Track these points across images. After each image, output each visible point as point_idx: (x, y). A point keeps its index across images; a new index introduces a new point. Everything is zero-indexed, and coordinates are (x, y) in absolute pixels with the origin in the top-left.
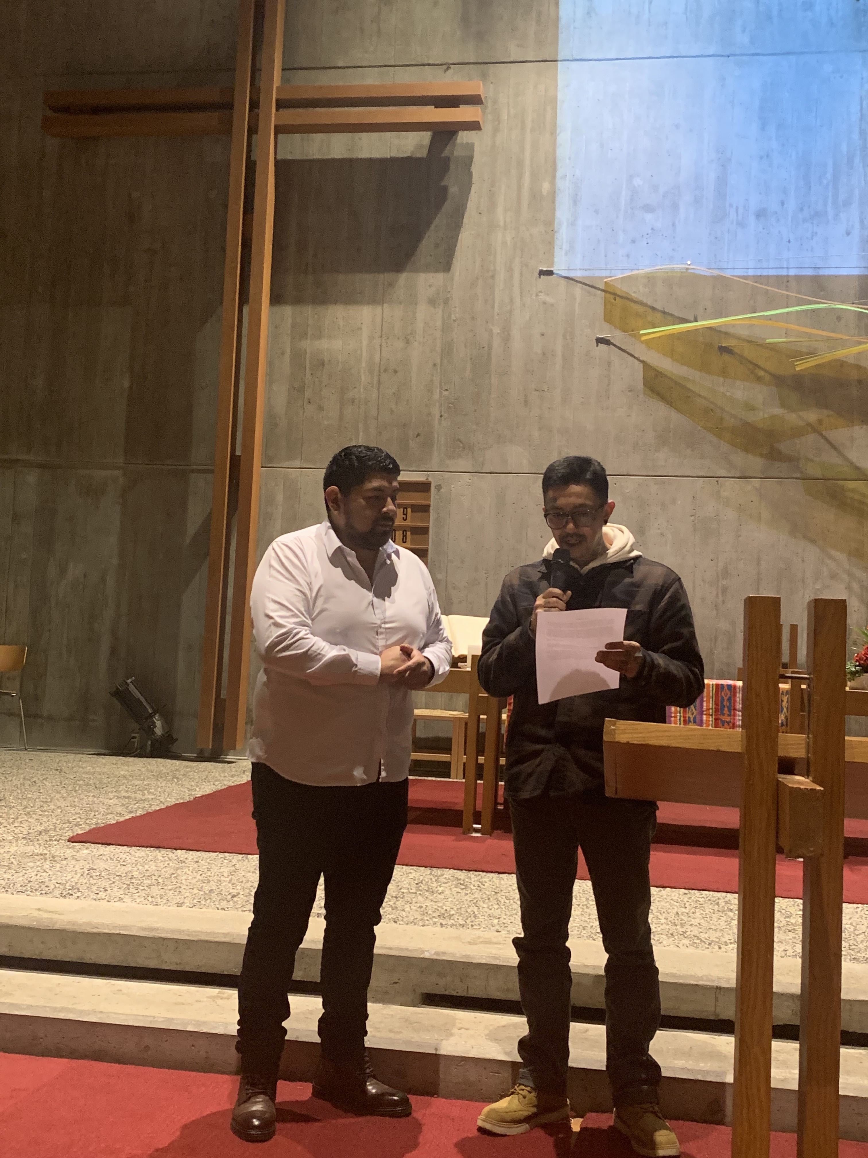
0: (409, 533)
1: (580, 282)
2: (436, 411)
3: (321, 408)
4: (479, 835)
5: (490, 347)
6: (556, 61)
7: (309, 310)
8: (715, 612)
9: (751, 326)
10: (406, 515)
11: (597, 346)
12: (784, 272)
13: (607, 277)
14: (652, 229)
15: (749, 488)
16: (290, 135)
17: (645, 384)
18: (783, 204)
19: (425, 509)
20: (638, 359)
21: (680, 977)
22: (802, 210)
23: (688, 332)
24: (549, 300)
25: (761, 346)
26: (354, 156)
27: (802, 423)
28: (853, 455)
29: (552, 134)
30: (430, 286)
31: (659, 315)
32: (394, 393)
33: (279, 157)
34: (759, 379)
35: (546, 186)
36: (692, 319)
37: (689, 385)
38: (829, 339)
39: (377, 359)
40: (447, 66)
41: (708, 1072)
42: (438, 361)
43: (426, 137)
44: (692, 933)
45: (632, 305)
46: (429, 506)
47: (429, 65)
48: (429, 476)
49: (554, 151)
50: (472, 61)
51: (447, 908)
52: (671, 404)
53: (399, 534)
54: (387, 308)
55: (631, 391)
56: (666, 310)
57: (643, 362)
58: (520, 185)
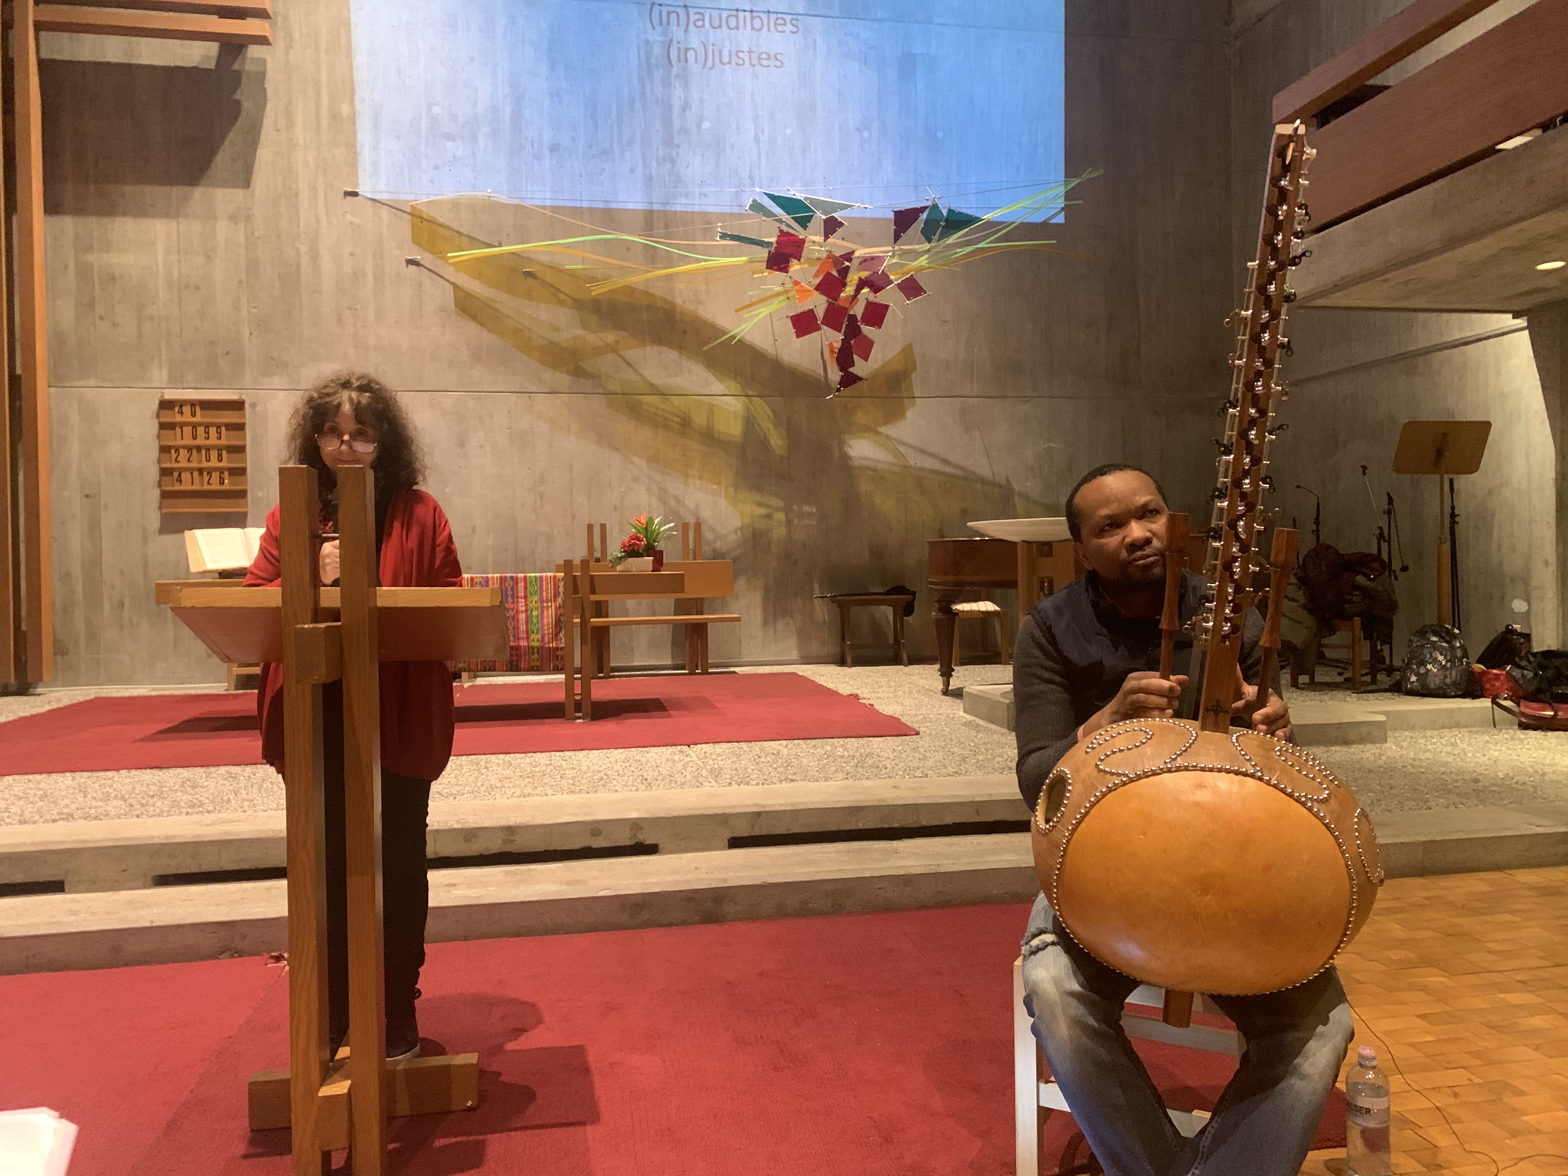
0: (224, 453)
1: (388, 205)
2: (246, 331)
3: (115, 325)
5: (299, 267)
7: (92, 222)
8: (533, 516)
9: (551, 253)
10: (220, 433)
11: (408, 267)
12: (578, 204)
13: (412, 201)
14: (454, 157)
15: (558, 402)
16: (53, 33)
17: (455, 305)
18: (573, 140)
19: (241, 427)
20: (448, 281)
22: (591, 147)
23: (493, 256)
24: (357, 220)
25: (562, 271)
26: (133, 61)
27: (601, 344)
28: (646, 372)
29: (347, 57)
30: (229, 202)
31: (466, 239)
32: (198, 311)
33: (42, 56)
34: (561, 303)
35: (345, 109)
36: (497, 244)
37: (499, 307)
38: (621, 267)
39: (176, 274)
42: (244, 277)
43: (213, 48)
45: (440, 229)
46: (244, 424)
48: (242, 394)
49: (351, 73)
51: (203, 799)
52: (481, 324)
53: (214, 454)
54: (183, 224)
55: (442, 311)
56: (472, 235)
57: (453, 284)
58: (318, 105)
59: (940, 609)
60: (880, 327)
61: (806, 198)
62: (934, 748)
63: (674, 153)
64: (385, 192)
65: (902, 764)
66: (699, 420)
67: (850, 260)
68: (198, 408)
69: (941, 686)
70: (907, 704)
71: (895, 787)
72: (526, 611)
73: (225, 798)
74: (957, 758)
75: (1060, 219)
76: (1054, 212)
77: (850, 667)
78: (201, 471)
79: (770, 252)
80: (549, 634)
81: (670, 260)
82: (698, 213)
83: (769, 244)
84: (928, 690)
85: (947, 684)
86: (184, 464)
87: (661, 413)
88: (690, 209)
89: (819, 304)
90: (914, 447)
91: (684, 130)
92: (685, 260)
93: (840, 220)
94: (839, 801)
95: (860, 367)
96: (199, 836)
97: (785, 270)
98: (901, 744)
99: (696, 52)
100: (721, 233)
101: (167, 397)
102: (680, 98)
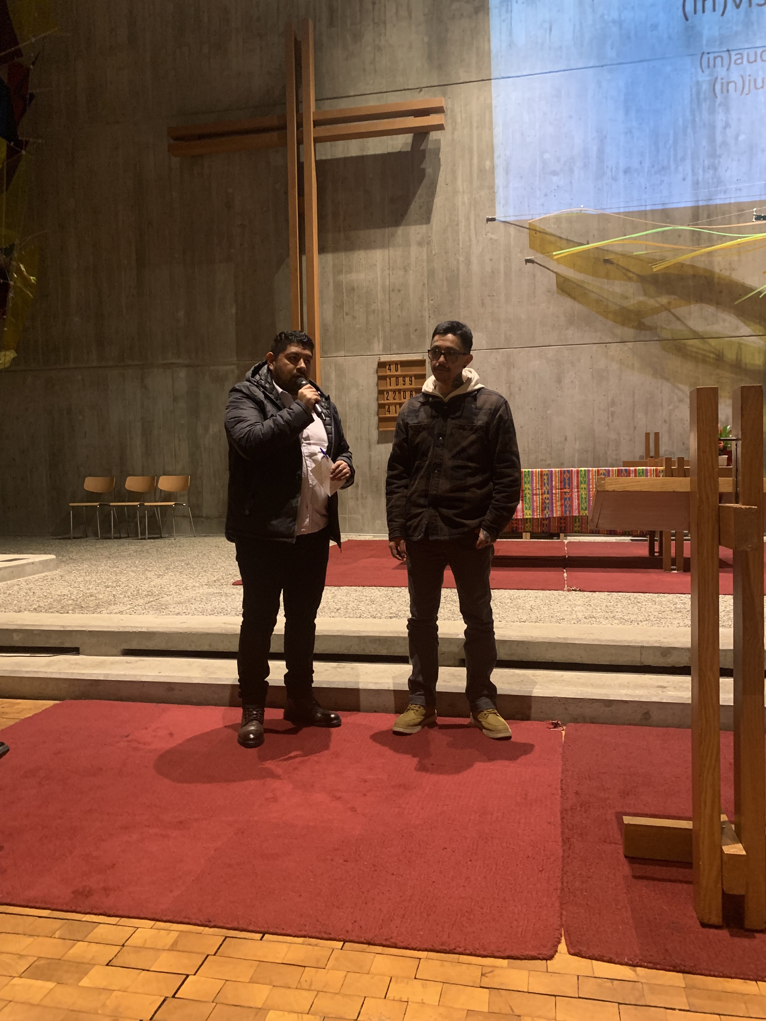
2: (426, 314)
3: (354, 318)
5: (458, 270)
6: (490, 79)
7: (342, 256)
8: (607, 428)
9: (624, 245)
10: (411, 381)
11: (526, 264)
12: (643, 208)
13: (530, 220)
14: (558, 186)
15: (626, 348)
16: (323, 143)
17: (557, 287)
18: (641, 163)
20: (552, 271)
21: (617, 642)
22: (653, 166)
23: (583, 251)
24: (494, 237)
25: (630, 257)
26: (365, 154)
27: (657, 305)
28: (691, 324)
29: (490, 129)
30: (418, 234)
31: (564, 242)
32: (399, 305)
33: (317, 159)
34: (630, 279)
35: (488, 163)
36: (586, 243)
37: (586, 286)
38: (674, 250)
39: (387, 283)
40: (421, 89)
41: (642, 696)
42: (426, 281)
43: (408, 138)
44: (619, 617)
45: (547, 236)
47: (408, 89)
48: (424, 355)
49: (492, 140)
50: (436, 84)
52: (574, 299)
54: (392, 250)
55: (549, 292)
56: (569, 238)
57: (555, 273)
58: (471, 165)
63: (717, 162)
64: (514, 216)
66: (730, 355)
68: (399, 366)
81: (711, 240)
82: (734, 203)
86: (391, 401)
87: (701, 352)
88: (727, 201)
91: (725, 144)
92: (722, 239)
99: (736, 84)
100: (756, 215)
101: (382, 360)
102: (722, 120)
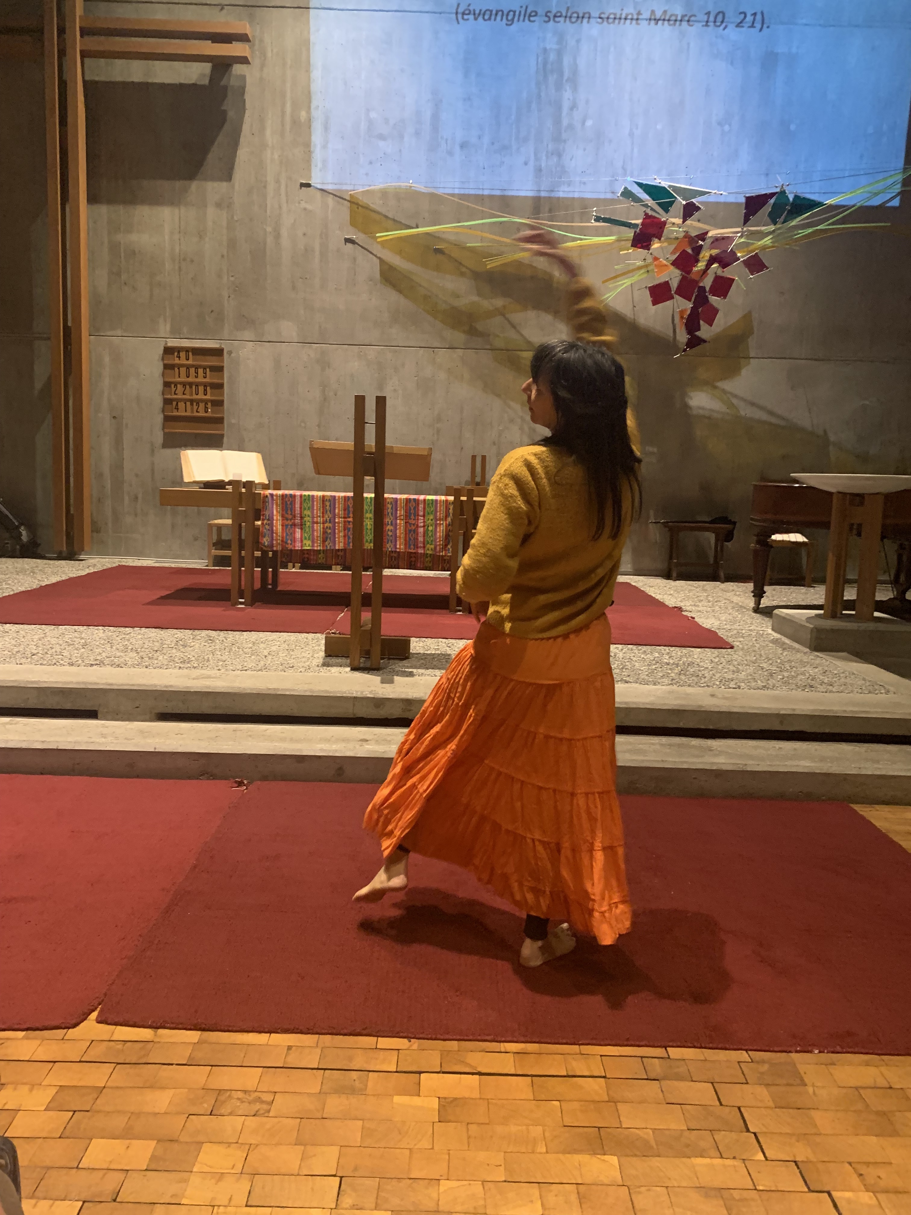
0: (208, 388)
1: (333, 194)
2: (225, 294)
3: (134, 289)
4: (243, 606)
5: (265, 242)
6: (309, 8)
7: (120, 209)
9: (457, 233)
10: (206, 373)
11: (346, 244)
12: (480, 192)
13: (351, 191)
15: (455, 356)
16: (95, 59)
17: (381, 275)
18: (480, 137)
19: (220, 369)
20: (376, 256)
22: (493, 144)
23: (412, 236)
24: (309, 207)
25: (464, 248)
27: (491, 308)
28: (526, 332)
29: (307, 71)
30: (216, 192)
31: (391, 222)
32: (192, 278)
33: (86, 78)
34: (462, 274)
35: (303, 114)
36: (415, 226)
37: (414, 278)
39: (177, 250)
40: (222, 6)
42: (225, 253)
43: (207, 68)
45: (370, 213)
46: (223, 367)
47: (207, 4)
48: (222, 343)
49: (308, 83)
51: (191, 657)
52: (400, 292)
53: (201, 389)
54: (183, 209)
55: (371, 280)
56: (396, 218)
57: (379, 258)
58: (283, 113)
59: (758, 542)
60: (725, 298)
61: (670, 186)
62: (745, 662)
63: (561, 147)
64: (331, 183)
65: (718, 675)
67: (703, 240)
68: (190, 354)
69: (751, 604)
70: (723, 618)
71: (713, 695)
72: (424, 526)
73: (206, 657)
74: (766, 673)
75: (896, 203)
76: (889, 196)
77: (675, 580)
78: (192, 401)
79: (635, 232)
80: (440, 545)
82: (577, 198)
83: (635, 226)
84: (741, 606)
85: (758, 603)
86: (180, 396)
88: (571, 195)
89: (674, 276)
90: (745, 400)
91: (571, 127)
92: (565, 239)
93: (697, 204)
94: (665, 704)
95: (705, 331)
96: (188, 687)
97: (647, 247)
98: (718, 656)
100: (595, 216)
101: (169, 345)
102: (569, 99)
